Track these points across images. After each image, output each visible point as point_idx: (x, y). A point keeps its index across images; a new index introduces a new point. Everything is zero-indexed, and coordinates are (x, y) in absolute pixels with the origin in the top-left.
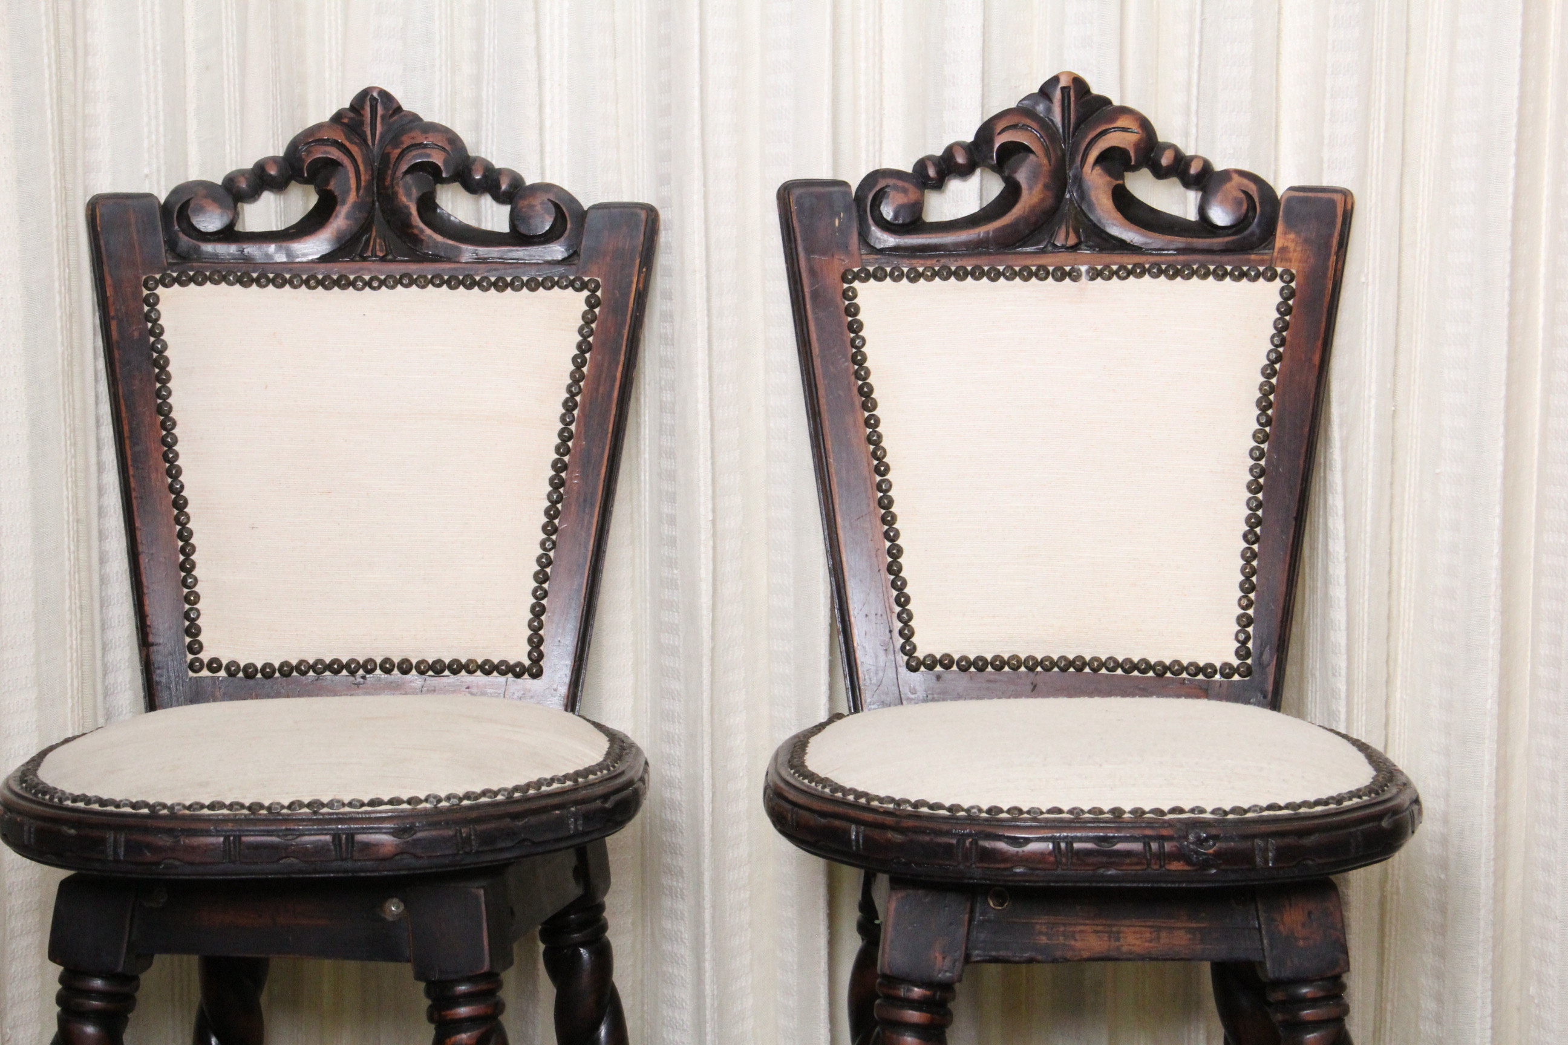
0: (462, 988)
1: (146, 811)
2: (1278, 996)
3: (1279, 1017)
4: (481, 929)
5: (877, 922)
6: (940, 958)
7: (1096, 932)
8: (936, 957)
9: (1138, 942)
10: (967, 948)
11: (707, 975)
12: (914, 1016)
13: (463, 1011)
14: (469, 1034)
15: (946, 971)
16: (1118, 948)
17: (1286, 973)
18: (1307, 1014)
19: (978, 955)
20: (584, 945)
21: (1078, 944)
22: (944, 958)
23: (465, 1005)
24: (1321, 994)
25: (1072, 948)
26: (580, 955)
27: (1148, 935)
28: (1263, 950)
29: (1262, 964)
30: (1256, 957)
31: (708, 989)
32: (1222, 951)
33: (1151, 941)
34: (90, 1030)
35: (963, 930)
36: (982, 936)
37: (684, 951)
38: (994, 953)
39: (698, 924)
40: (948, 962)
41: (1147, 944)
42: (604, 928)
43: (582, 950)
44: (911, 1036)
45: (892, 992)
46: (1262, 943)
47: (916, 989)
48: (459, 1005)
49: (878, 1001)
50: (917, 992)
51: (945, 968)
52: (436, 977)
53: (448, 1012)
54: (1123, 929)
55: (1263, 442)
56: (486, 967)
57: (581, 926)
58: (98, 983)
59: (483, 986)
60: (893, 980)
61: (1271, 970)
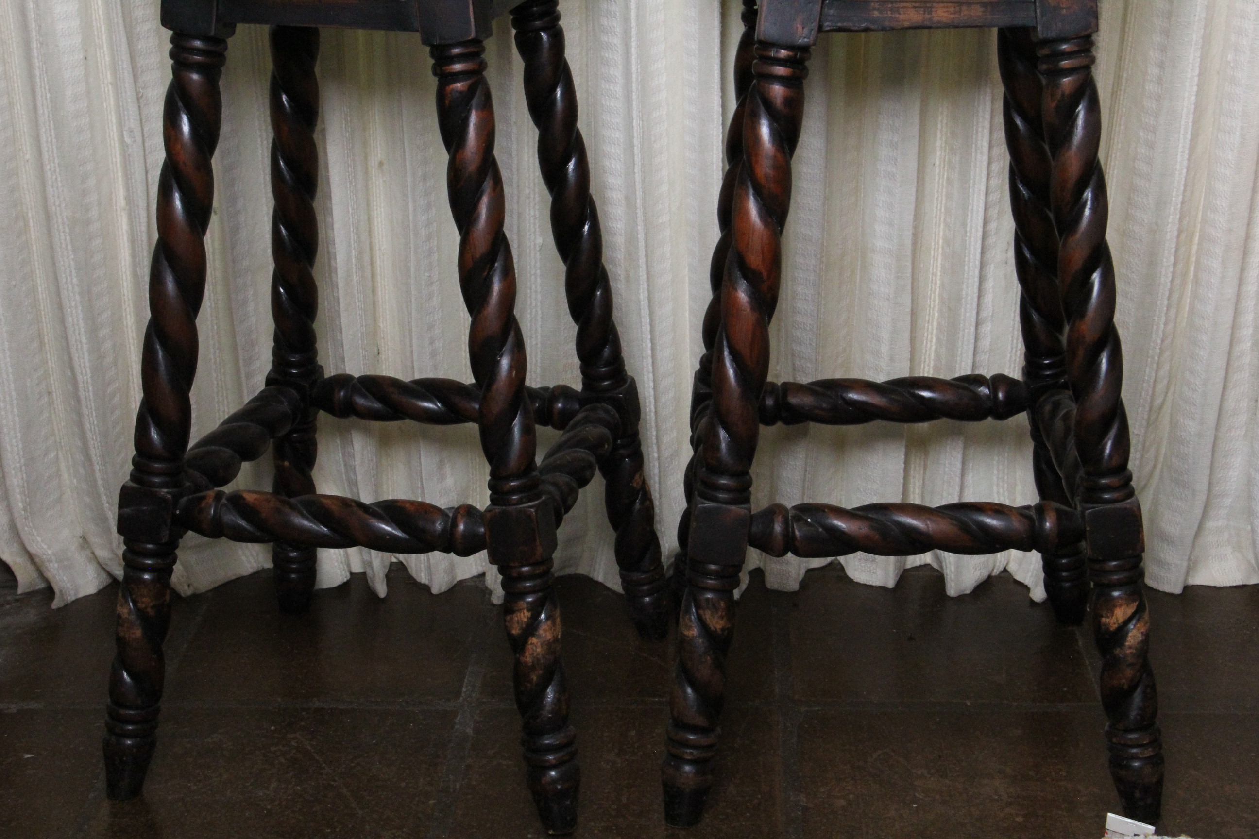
0: (456, 51)
2: (1045, 51)
3: (1044, 67)
4: (468, 7)
5: (755, 7)
6: (800, 28)
7: (915, 7)
8: (797, 28)
9: (945, 14)
10: (820, 21)
11: (633, 57)
12: (780, 70)
13: (458, 67)
14: (462, 83)
15: (805, 38)
16: (930, 19)
17: (1052, 34)
18: (1065, 63)
19: (828, 26)
20: (544, 30)
21: (901, 17)
22: (803, 28)
23: (459, 62)
24: (1076, 49)
25: (897, 20)
26: (541, 37)
27: (952, 9)
28: (1036, 17)
29: (1035, 28)
30: (1029, 23)
31: (634, 68)
32: (1005, 19)
33: (955, 13)
34: (195, 77)
35: (818, 7)
36: (832, 12)
37: (616, 41)
38: (839, 24)
39: (626, 20)
40: (806, 31)
41: (952, 16)
42: (558, 18)
43: (542, 34)
44: (777, 85)
45: (766, 54)
46: (1036, 12)
47: (782, 51)
48: (455, 63)
49: (755, 61)
50: (783, 53)
51: (804, 35)
52: (437, 42)
53: (447, 68)
54: (934, 5)
56: (473, 35)
57: (541, 16)
58: (198, 44)
59: (471, 49)
60: (766, 45)
61: (1042, 33)
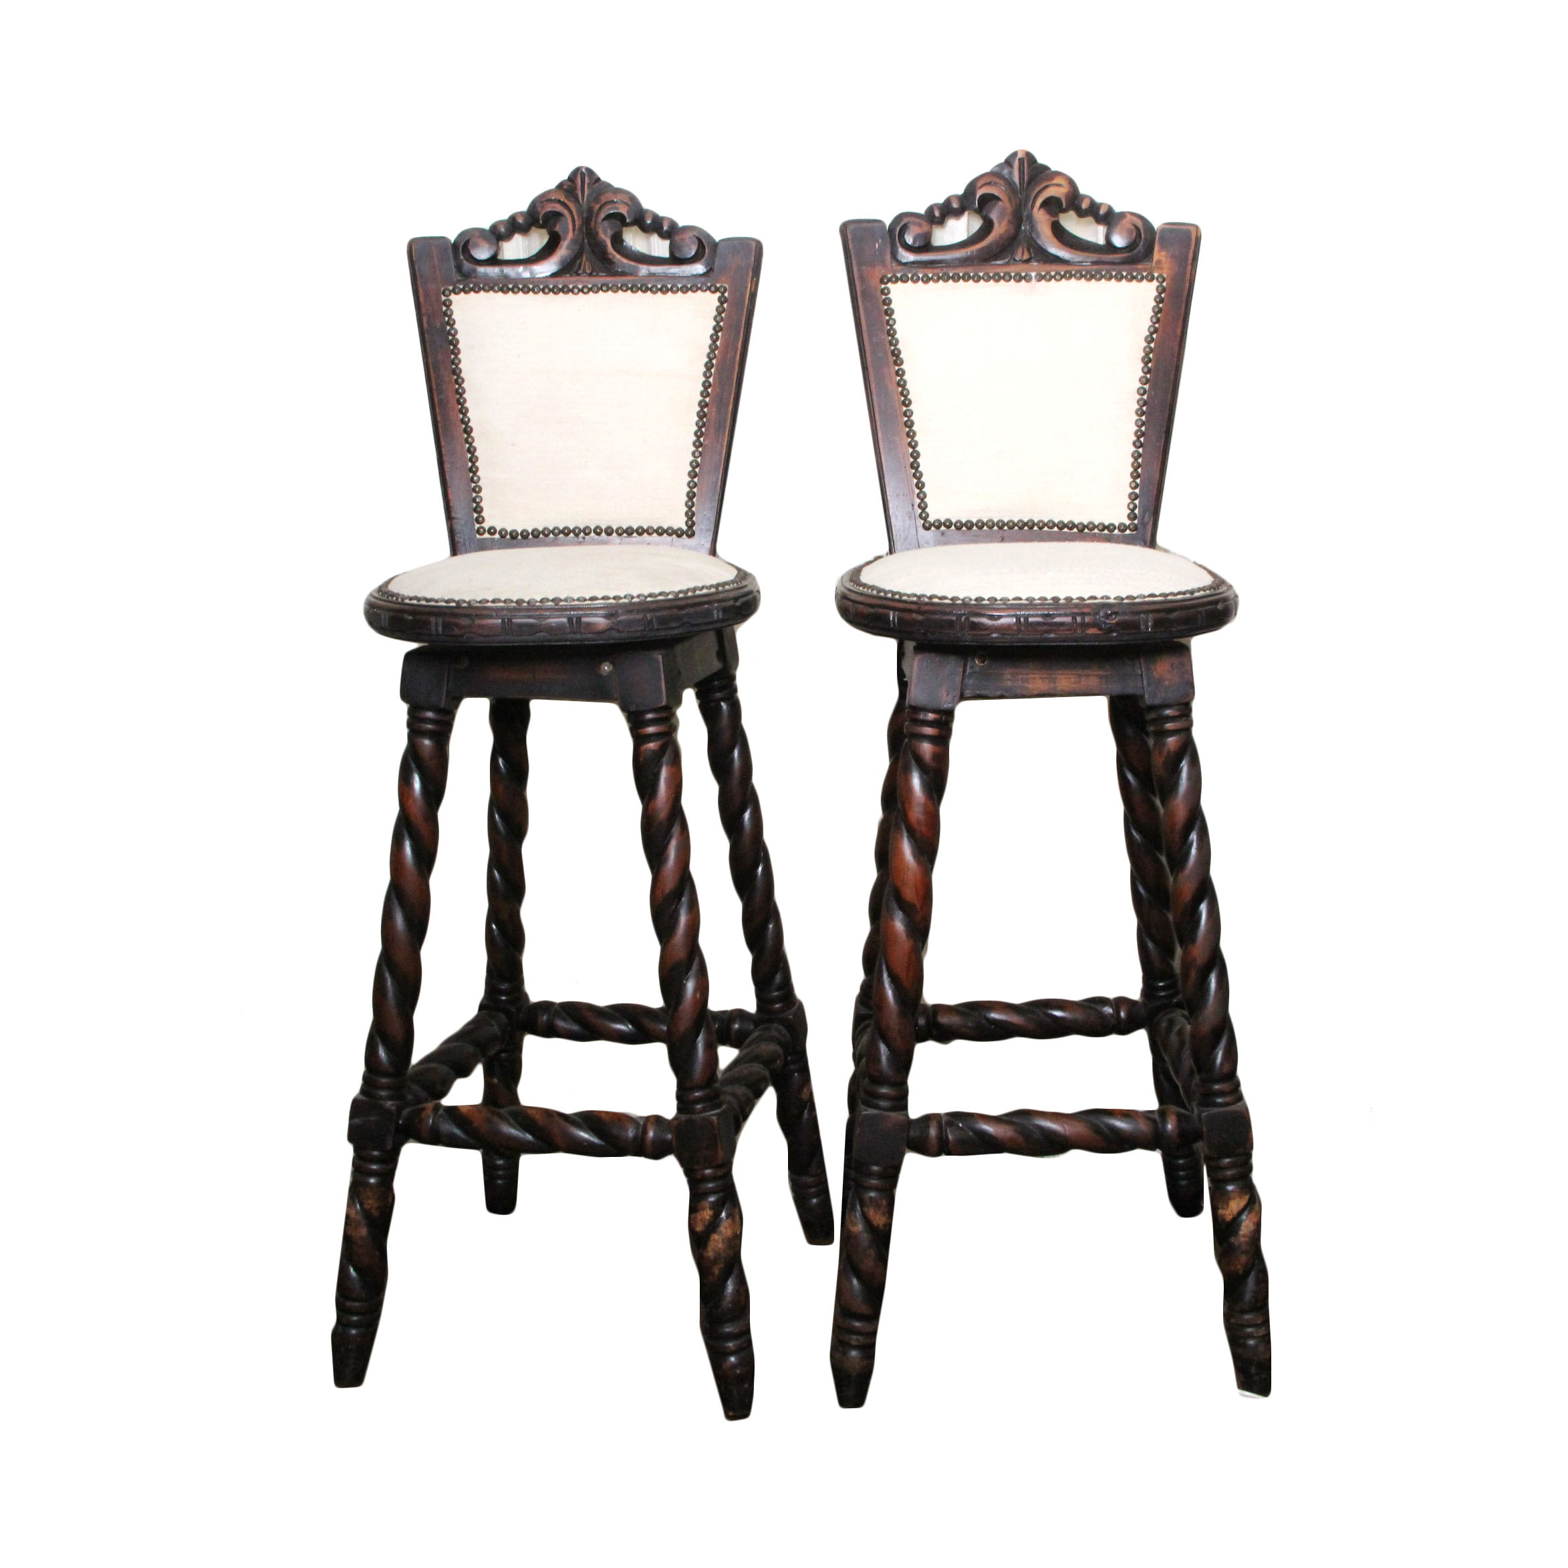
0: (650, 716)
1: (453, 604)
2: (1151, 716)
3: (1151, 728)
4: (660, 679)
5: (905, 679)
6: (945, 695)
7: (1041, 678)
8: (942, 695)
9: (1067, 684)
10: (961, 690)
12: (928, 731)
13: (651, 730)
14: (654, 743)
15: (949, 703)
16: (1055, 688)
17: (1157, 701)
18: (1169, 726)
19: (968, 693)
20: (723, 700)
21: (1030, 686)
22: (947, 695)
23: (652, 726)
24: (1177, 713)
25: (1028, 688)
26: (721, 706)
27: (1073, 680)
28: (1143, 688)
29: (1142, 696)
30: (1138, 692)
32: (1117, 689)
33: (1075, 683)
34: (427, 742)
35: (958, 679)
36: (971, 682)
38: (978, 692)
40: (950, 697)
41: (1073, 685)
42: (735, 690)
43: (722, 704)
44: (928, 743)
45: (915, 717)
46: (1143, 684)
47: (930, 714)
48: (649, 726)
49: (906, 723)
50: (931, 716)
51: (948, 701)
52: (633, 708)
53: (642, 730)
54: (1058, 676)
55: (1145, 384)
56: (664, 703)
57: (721, 689)
58: (430, 714)
59: (664, 715)
60: (916, 709)
61: (1148, 700)
